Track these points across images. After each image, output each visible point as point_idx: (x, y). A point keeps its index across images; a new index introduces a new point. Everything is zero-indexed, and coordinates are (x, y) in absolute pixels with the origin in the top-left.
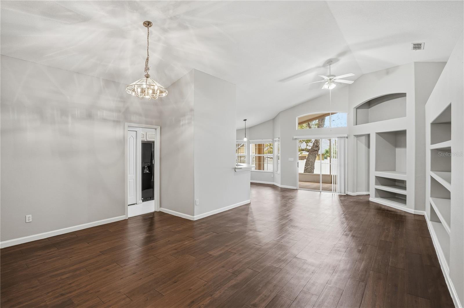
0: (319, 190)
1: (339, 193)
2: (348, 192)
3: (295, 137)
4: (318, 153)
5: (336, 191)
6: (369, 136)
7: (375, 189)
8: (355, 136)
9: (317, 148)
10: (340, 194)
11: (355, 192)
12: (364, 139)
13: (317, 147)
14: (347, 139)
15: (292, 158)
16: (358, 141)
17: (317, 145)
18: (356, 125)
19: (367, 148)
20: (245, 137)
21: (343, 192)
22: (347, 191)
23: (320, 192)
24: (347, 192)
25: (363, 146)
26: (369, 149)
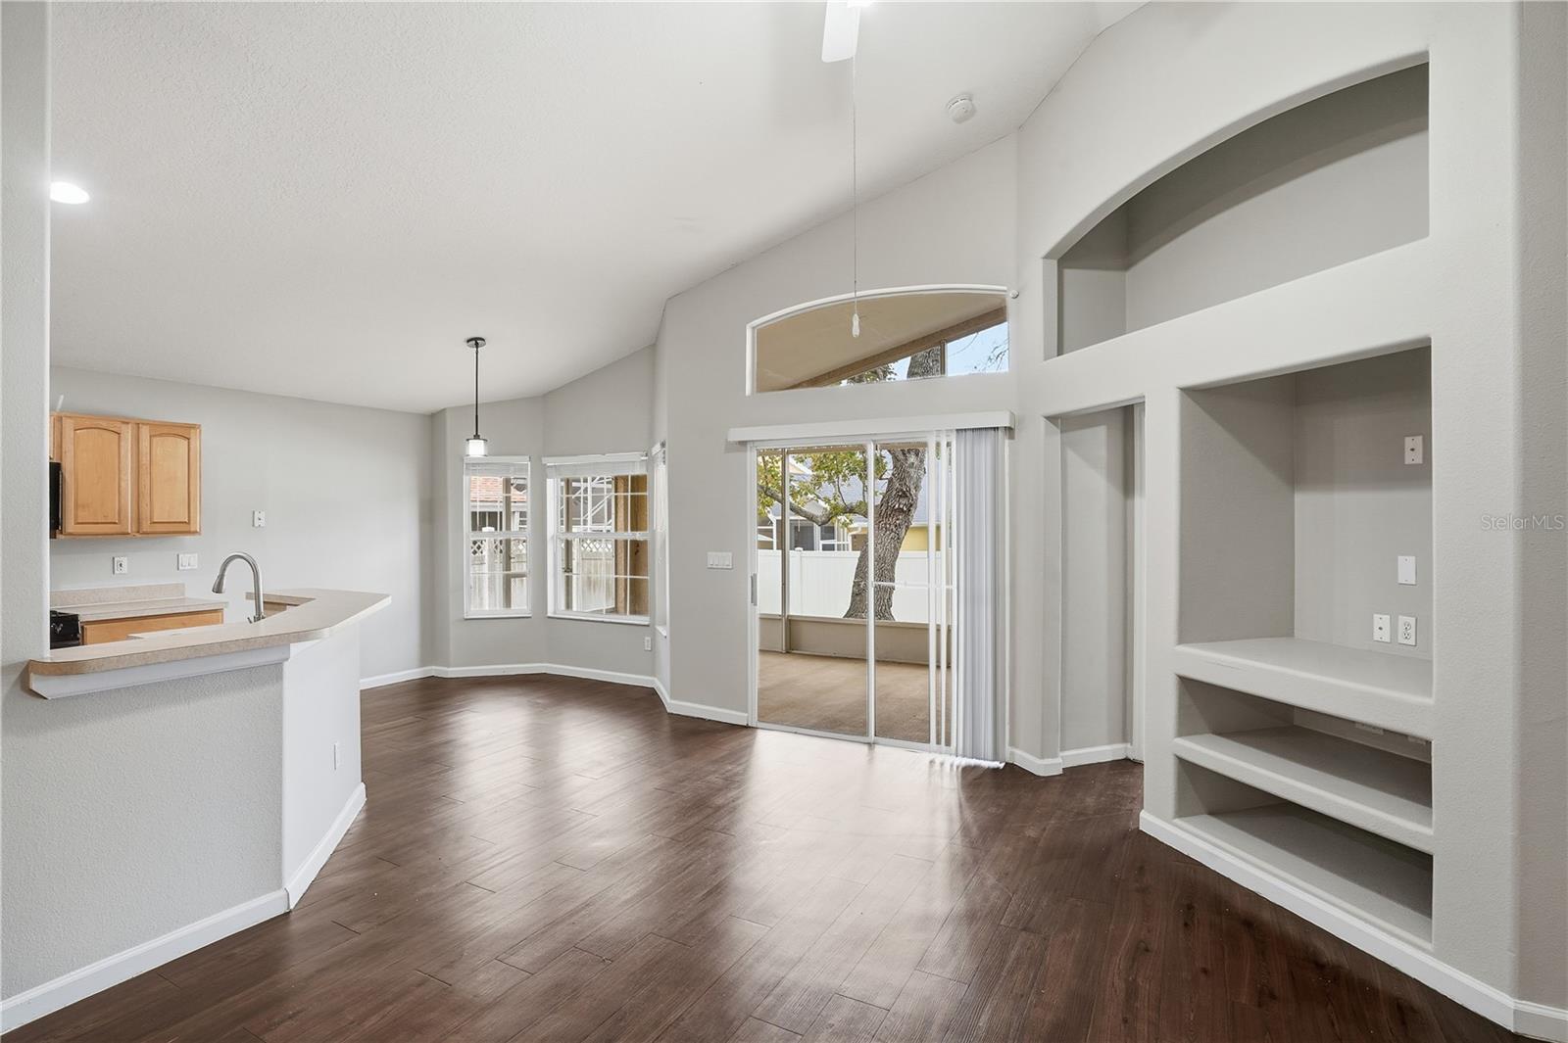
0: (865, 733)
1: (964, 756)
2: (1018, 752)
3: (737, 434)
4: (909, 522)
5: (948, 743)
6: (1126, 417)
7: (1173, 757)
8: (1052, 419)
9: (904, 501)
10: (973, 762)
11: (1055, 756)
12: (1100, 439)
13: (904, 495)
14: (1007, 441)
15: (724, 554)
16: (1071, 454)
17: (902, 490)
18: (1060, 353)
19: (1118, 495)
20: (477, 437)
21: (990, 753)
22: (1013, 744)
23: (865, 748)
24: (1008, 749)
25: (1095, 482)
26: (1129, 502)
